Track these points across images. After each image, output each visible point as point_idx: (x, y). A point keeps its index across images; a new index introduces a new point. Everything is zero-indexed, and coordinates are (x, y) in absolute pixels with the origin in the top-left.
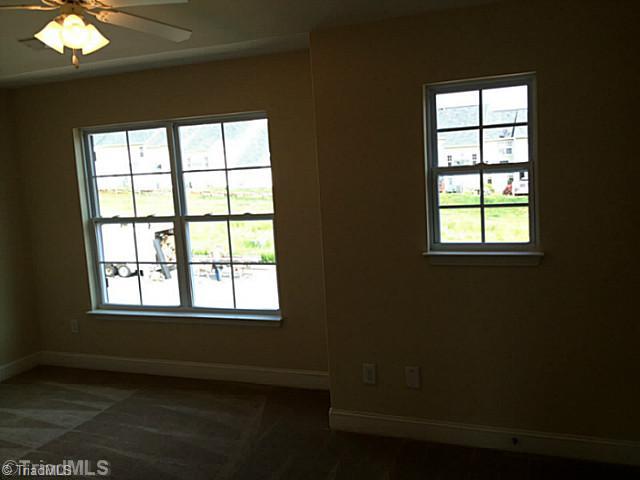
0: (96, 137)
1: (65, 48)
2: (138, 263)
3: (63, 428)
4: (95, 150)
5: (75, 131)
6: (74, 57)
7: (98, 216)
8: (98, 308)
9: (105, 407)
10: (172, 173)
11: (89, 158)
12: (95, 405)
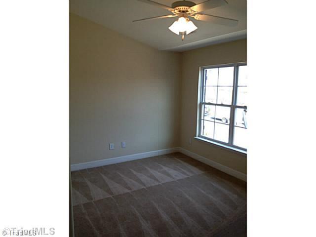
0: (208, 70)
1: (180, 33)
2: (215, 122)
3: (173, 178)
4: (207, 75)
5: (200, 68)
6: (183, 36)
7: (204, 101)
8: (199, 136)
9: (191, 175)
10: (234, 86)
11: (204, 78)
12: (188, 173)
